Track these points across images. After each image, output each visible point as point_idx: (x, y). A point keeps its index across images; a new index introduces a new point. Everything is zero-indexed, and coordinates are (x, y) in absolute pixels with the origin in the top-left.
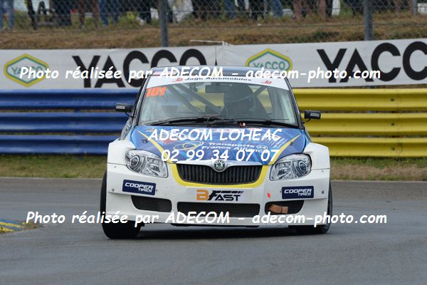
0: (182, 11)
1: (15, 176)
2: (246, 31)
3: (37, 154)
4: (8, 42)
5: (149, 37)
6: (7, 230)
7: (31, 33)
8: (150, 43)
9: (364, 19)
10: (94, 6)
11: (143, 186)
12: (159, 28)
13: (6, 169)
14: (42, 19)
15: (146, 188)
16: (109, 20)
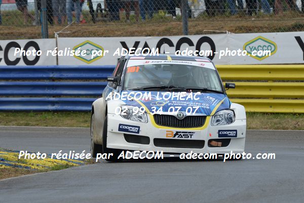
0: (198, 10)
1: (80, 127)
2: (244, 23)
4: (75, 32)
5: (174, 28)
6: (74, 164)
7: (91, 25)
8: (175, 32)
10: (136, 6)
11: (131, 128)
12: (181, 22)
13: (74, 121)
14: (99, 15)
15: (133, 129)
16: (147, 16)
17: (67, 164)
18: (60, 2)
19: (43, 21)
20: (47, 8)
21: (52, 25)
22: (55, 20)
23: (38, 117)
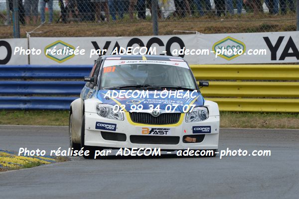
0: (168, 10)
1: (52, 125)
2: (213, 24)
4: (47, 32)
5: (144, 28)
6: (46, 162)
7: (63, 26)
8: (145, 33)
9: (296, 15)
11: (108, 125)
12: (151, 22)
13: (45, 120)
15: (110, 127)
16: (117, 16)
17: (39, 162)
18: (32, 2)
19: (15, 20)
20: (19, 8)
21: (24, 25)
22: (27, 20)
23: (10, 115)
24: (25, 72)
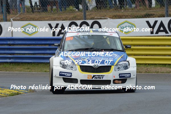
0: (92, 6)
1: (25, 71)
2: (117, 13)
3: (34, 63)
4: (22, 18)
5: (78, 16)
6: (22, 93)
7: (32, 14)
8: (79, 19)
9: (165, 8)
10: (57, 4)
11: (67, 74)
12: (82, 12)
13: (22, 68)
14: (36, 9)
15: (68, 75)
16: (63, 9)
17: (18, 93)
18: (14, 1)
19: (4, 11)
20: (6, 4)
21: (9, 14)
23: (2, 66)
24: (10, 41)
